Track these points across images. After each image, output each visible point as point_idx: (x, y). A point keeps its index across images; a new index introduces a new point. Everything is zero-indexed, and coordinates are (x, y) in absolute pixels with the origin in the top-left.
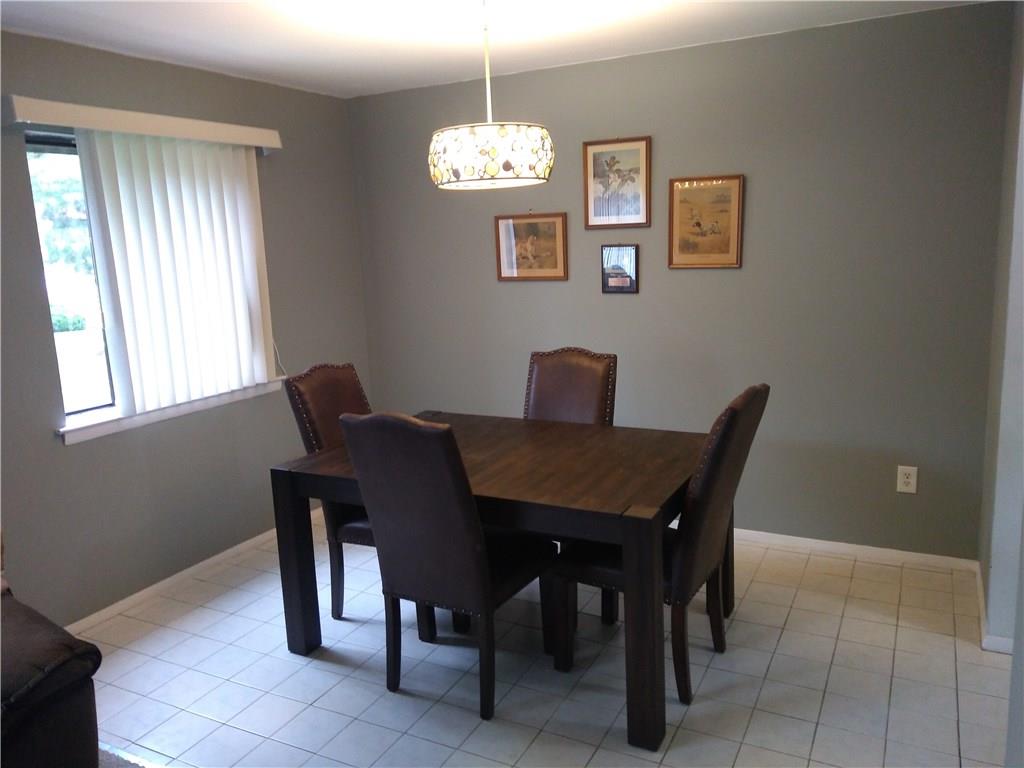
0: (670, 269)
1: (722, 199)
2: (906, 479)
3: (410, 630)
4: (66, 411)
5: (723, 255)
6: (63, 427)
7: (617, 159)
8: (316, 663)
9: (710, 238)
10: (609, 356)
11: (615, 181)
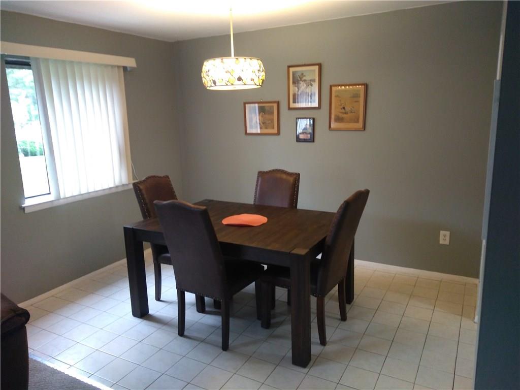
0: (330, 130)
1: (356, 96)
2: (444, 238)
3: (192, 307)
4: (26, 197)
5: (355, 124)
6: (23, 204)
7: (304, 75)
8: (145, 321)
9: (350, 115)
10: (296, 174)
11: (303, 85)
